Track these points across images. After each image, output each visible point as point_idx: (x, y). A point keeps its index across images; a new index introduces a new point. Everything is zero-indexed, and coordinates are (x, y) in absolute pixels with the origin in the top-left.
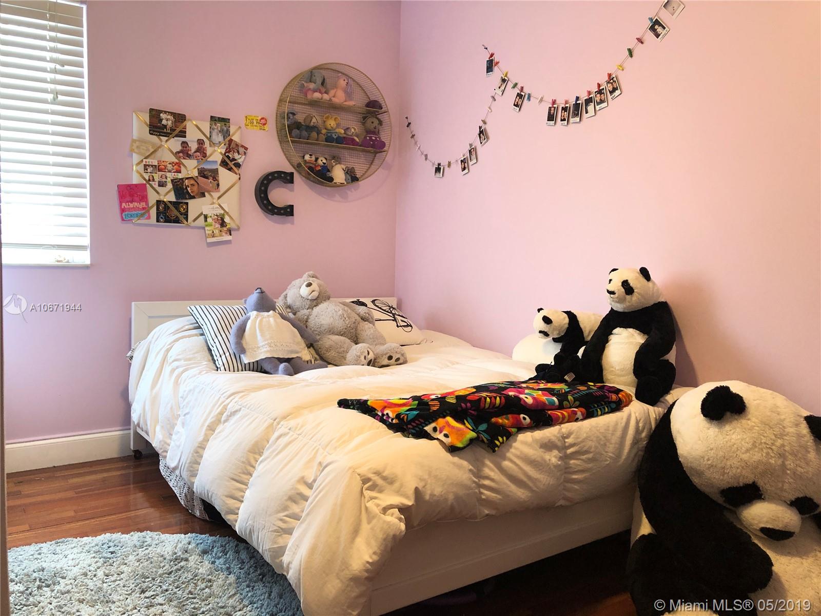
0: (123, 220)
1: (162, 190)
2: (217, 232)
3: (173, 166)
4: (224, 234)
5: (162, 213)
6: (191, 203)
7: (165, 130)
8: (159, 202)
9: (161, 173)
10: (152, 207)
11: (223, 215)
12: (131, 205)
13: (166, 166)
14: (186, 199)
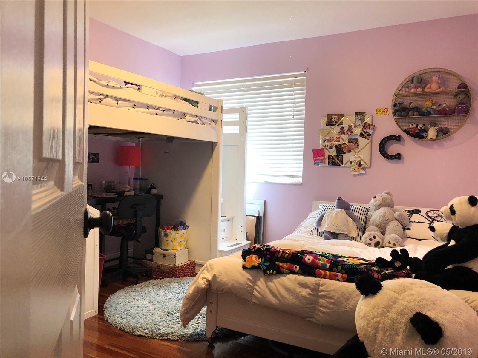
0: (315, 165)
1: (331, 150)
2: (357, 169)
3: (336, 139)
4: (360, 170)
5: (331, 161)
6: (344, 155)
7: (333, 123)
8: (329, 156)
9: (331, 143)
10: (327, 158)
11: (360, 161)
12: (318, 158)
13: (333, 140)
14: (342, 154)
